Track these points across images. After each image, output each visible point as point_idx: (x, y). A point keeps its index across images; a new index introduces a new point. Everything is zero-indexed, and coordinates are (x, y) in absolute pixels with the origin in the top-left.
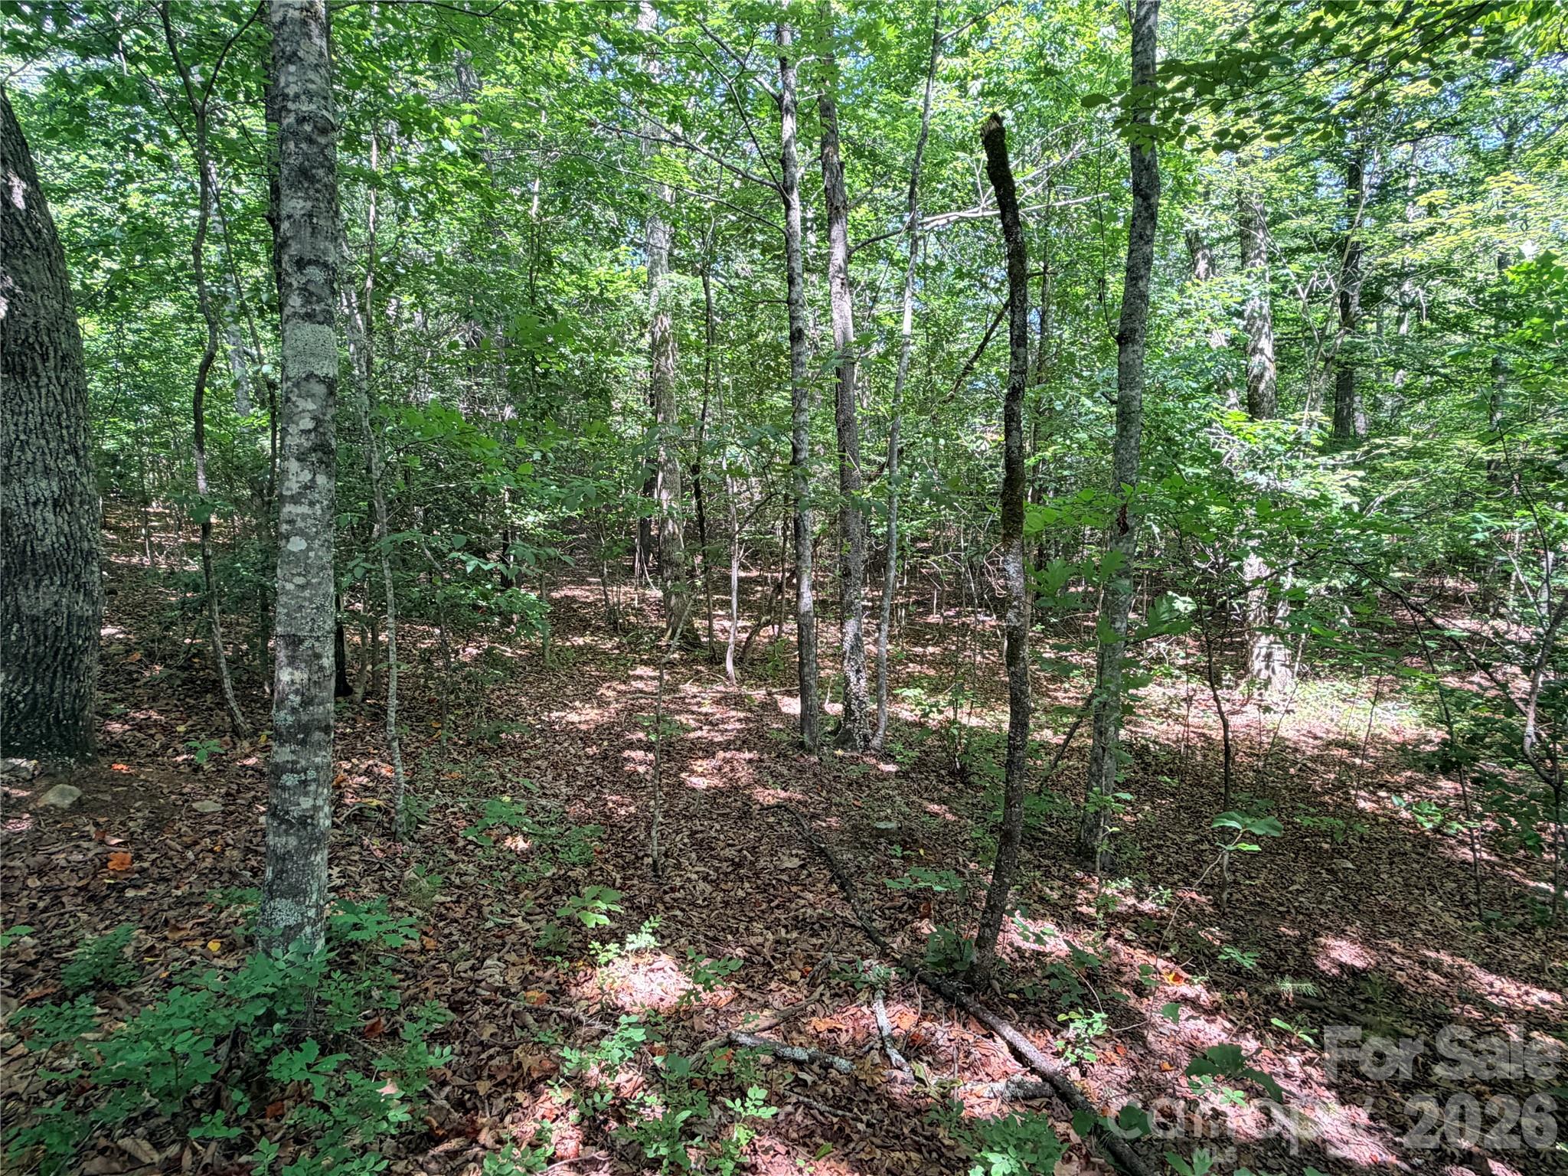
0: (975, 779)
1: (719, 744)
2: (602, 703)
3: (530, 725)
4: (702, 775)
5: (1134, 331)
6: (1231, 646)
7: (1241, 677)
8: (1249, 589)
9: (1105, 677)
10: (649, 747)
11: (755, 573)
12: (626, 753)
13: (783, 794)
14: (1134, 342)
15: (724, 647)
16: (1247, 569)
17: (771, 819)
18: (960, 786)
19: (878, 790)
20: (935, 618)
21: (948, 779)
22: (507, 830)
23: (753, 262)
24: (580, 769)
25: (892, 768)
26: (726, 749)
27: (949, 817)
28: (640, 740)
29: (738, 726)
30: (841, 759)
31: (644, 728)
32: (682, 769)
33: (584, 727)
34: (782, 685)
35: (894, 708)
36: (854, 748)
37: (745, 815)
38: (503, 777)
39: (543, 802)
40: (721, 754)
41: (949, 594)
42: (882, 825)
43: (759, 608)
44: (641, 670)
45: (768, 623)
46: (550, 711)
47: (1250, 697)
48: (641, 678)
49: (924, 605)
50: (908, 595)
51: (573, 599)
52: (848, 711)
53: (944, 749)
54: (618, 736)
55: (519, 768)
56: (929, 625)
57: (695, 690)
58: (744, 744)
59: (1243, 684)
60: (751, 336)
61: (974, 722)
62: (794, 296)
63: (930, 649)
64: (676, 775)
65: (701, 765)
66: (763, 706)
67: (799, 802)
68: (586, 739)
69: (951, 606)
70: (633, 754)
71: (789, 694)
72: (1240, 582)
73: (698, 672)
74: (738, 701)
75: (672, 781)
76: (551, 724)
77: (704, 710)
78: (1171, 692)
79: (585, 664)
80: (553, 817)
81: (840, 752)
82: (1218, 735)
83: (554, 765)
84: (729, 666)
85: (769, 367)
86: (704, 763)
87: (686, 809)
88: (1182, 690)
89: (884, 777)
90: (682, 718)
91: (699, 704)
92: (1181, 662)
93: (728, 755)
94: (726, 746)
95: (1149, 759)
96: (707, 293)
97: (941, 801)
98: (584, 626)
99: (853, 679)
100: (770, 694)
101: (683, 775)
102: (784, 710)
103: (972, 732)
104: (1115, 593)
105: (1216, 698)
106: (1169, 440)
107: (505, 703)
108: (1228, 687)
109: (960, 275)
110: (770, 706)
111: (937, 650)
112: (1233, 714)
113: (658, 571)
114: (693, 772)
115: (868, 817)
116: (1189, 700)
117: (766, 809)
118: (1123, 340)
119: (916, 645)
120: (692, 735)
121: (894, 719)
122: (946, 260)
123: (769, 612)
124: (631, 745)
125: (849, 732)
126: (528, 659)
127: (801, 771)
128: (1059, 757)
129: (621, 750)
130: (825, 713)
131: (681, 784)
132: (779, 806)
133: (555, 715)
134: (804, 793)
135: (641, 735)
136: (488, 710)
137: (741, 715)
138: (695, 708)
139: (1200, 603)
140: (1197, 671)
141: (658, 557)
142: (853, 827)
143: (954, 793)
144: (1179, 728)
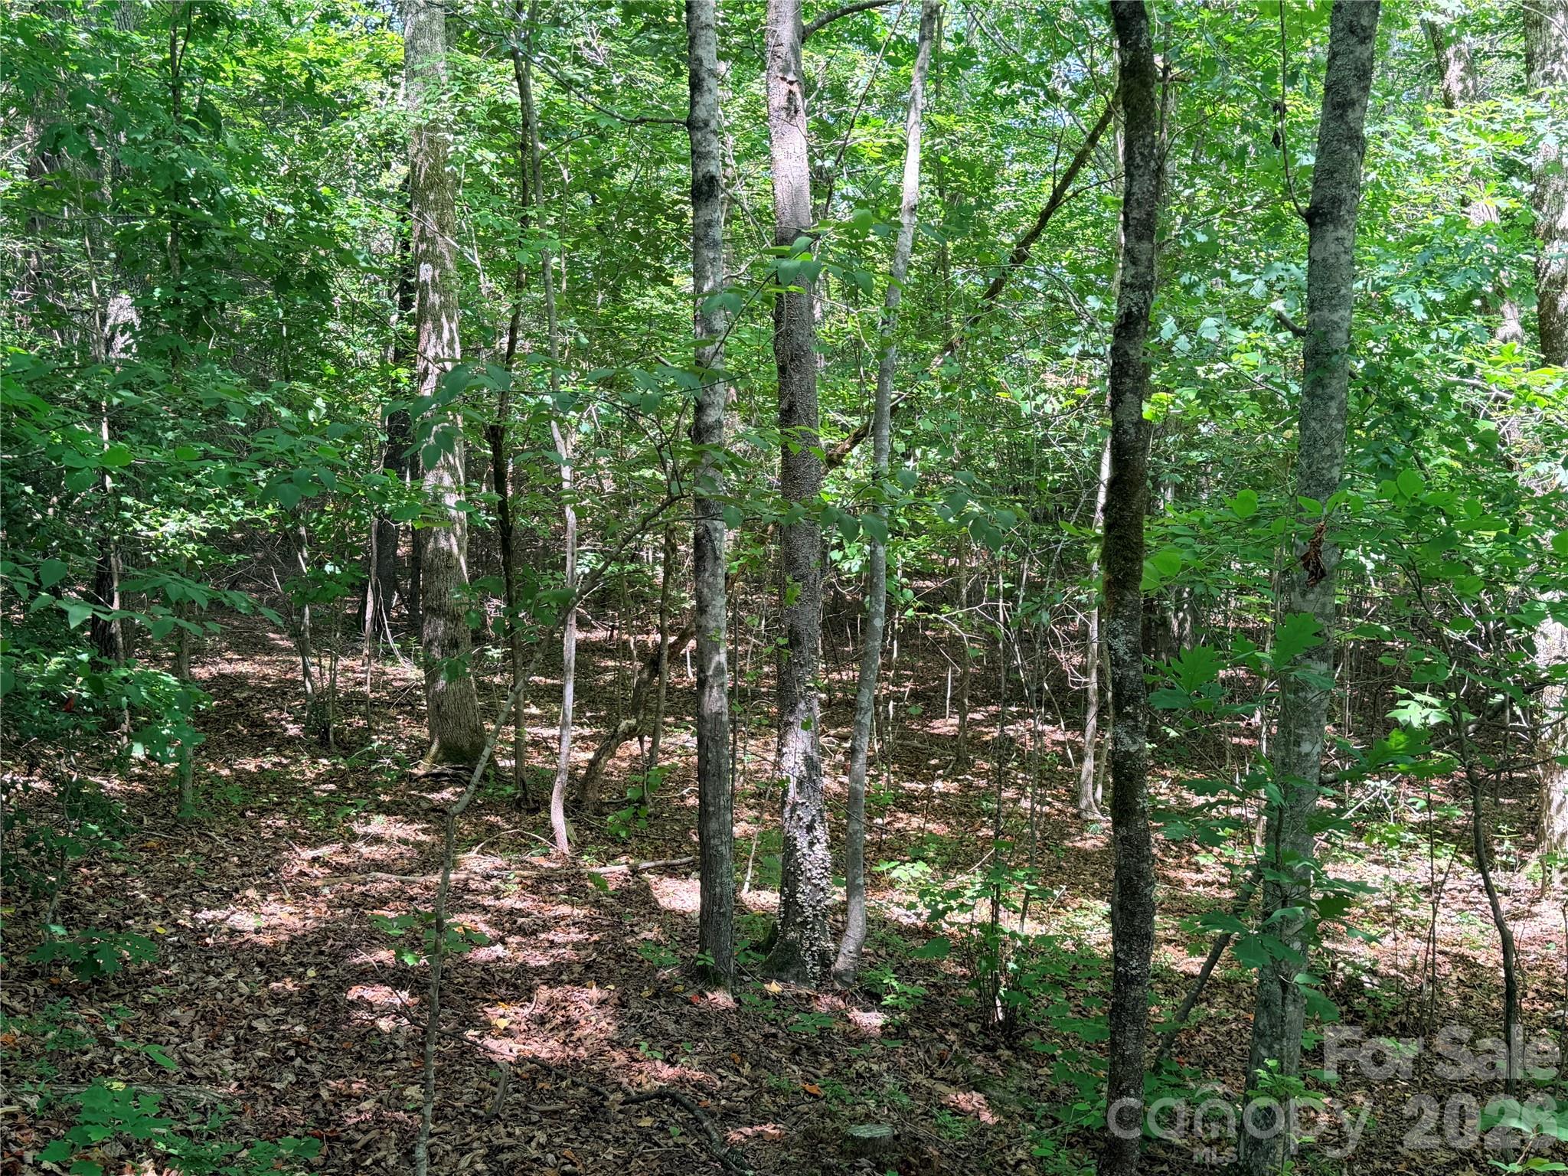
0: (1031, 1040)
1: (539, 971)
2: (301, 892)
3: (154, 937)
4: (507, 1033)
5: (1337, 201)
6: (1511, 787)
7: (1530, 848)
8: (1543, 683)
9: (1285, 848)
10: (398, 978)
11: (600, 634)
12: (353, 994)
13: (667, 1072)
14: (1337, 221)
15: (545, 782)
16: (1539, 642)
17: (646, 1122)
18: (1005, 1053)
19: (850, 1063)
20: (946, 725)
21: (980, 1040)
22: (120, 1150)
23: (607, 34)
24: (261, 1025)
25: (872, 1020)
26: (553, 982)
27: (987, 1117)
28: (382, 965)
29: (575, 936)
30: (778, 998)
31: (388, 941)
32: (468, 1022)
33: (266, 940)
34: (658, 853)
35: (874, 899)
36: (802, 979)
37: (594, 1112)
38: (105, 1042)
39: (192, 1091)
40: (544, 993)
41: (976, 680)
42: (863, 1132)
43: (611, 702)
44: (379, 824)
45: (630, 733)
46: (196, 908)
47: (1547, 883)
48: (377, 840)
49: (929, 702)
50: (898, 681)
51: (239, 681)
52: (789, 903)
53: (974, 981)
54: (336, 958)
55: (137, 1025)
56: (937, 740)
57: (488, 863)
58: (588, 972)
59: (1533, 858)
60: (602, 173)
61: (1031, 928)
62: (701, 113)
63: (939, 786)
64: (457, 1035)
65: (501, 1015)
66: (624, 896)
67: (699, 1086)
68: (269, 962)
69: (978, 702)
70: (369, 994)
71: (670, 871)
72: (1531, 670)
73: (492, 828)
74: (576, 886)
75: (449, 1047)
76: (199, 933)
77: (507, 903)
78: (1399, 875)
79: (263, 812)
80: (214, 1121)
81: (774, 987)
82: (1490, 957)
83: (207, 1018)
84: (558, 817)
85: (635, 235)
86: (510, 1010)
87: (478, 1103)
88: (1419, 871)
89: (858, 1038)
90: (465, 920)
91: (496, 893)
92: (1416, 818)
93: (557, 993)
94: (554, 975)
95: (1359, 1003)
96: (524, 92)
97: (973, 1084)
98: (265, 737)
99: (802, 842)
100: (635, 871)
101: (471, 1034)
102: (664, 902)
103: (1029, 949)
104: (1300, 687)
105: (1489, 889)
106: (1400, 406)
107: (100, 892)
108: (1507, 867)
109: (1002, 73)
110: (639, 898)
111: (952, 787)
112: (1516, 917)
113: (410, 627)
114: (487, 1027)
115: (833, 1116)
116: (1432, 890)
117: (637, 1101)
118: (1315, 218)
119: (912, 777)
120: (483, 954)
121: (876, 923)
122: (977, 42)
123: (634, 711)
124: (366, 975)
125: (792, 947)
126: (146, 803)
127: (702, 1023)
128: (1194, 1000)
129: (343, 986)
130: (743, 909)
131: (467, 1051)
132: (661, 1095)
133: (206, 915)
134: (706, 1066)
135: (385, 955)
136: (68, 907)
137: (579, 913)
138: (488, 901)
139: (1453, 709)
140: (1447, 835)
141: (411, 600)
142: (808, 1135)
143: (995, 1067)
144: (1415, 946)
